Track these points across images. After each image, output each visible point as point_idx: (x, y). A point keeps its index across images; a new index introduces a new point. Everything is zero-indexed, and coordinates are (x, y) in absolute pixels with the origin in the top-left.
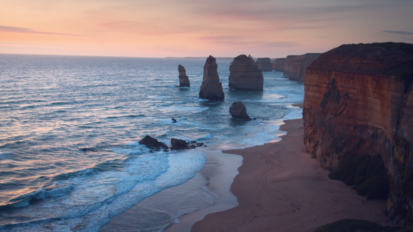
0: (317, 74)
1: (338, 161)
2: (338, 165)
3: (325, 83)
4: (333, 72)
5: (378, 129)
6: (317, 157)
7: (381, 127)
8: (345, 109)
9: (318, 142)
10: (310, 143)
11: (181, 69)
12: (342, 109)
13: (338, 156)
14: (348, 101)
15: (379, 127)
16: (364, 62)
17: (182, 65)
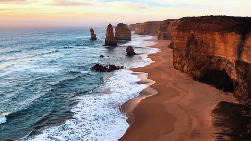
0: (182, 31)
1: (199, 73)
2: (199, 75)
3: (187, 36)
4: (191, 31)
5: (222, 57)
6: (184, 71)
7: (224, 56)
8: (201, 48)
9: (185, 64)
10: (178, 65)
11: (92, 31)
12: (199, 48)
13: (199, 70)
14: (203, 44)
15: (222, 56)
16: (211, 25)
17: (92, 29)
